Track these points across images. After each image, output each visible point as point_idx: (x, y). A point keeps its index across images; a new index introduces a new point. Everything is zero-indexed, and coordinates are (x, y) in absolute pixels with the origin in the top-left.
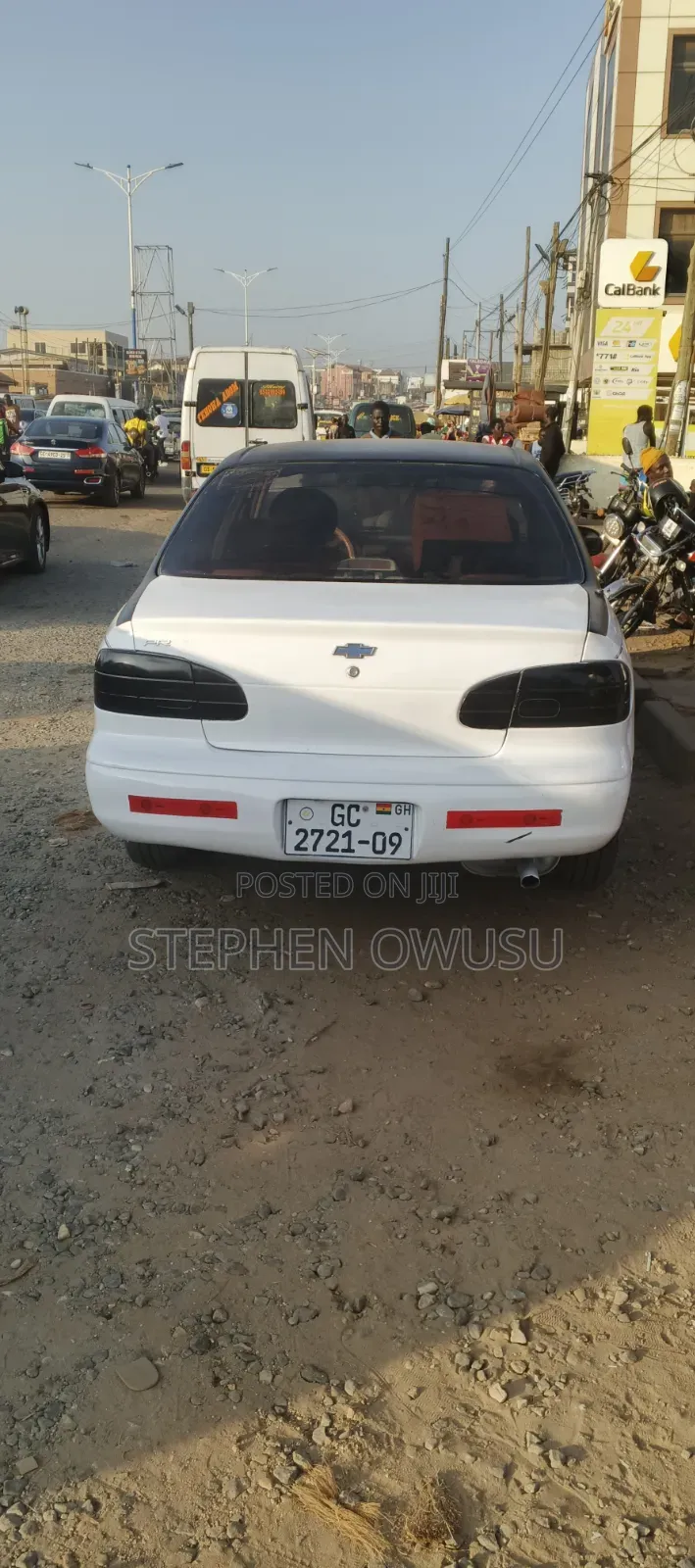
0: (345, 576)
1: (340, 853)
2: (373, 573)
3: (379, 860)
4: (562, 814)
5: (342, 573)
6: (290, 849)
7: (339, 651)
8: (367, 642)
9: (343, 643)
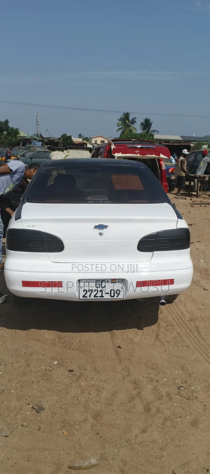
0: (90, 202)
1: (99, 298)
2: (100, 201)
3: (112, 299)
4: (174, 280)
5: (89, 201)
6: (81, 297)
7: (96, 227)
8: (105, 224)
9: (97, 224)
